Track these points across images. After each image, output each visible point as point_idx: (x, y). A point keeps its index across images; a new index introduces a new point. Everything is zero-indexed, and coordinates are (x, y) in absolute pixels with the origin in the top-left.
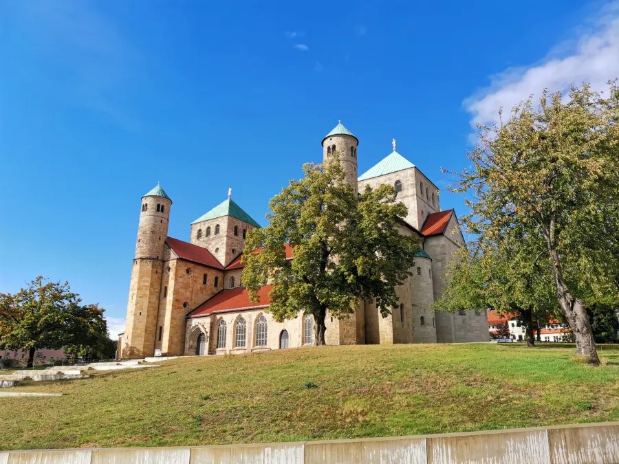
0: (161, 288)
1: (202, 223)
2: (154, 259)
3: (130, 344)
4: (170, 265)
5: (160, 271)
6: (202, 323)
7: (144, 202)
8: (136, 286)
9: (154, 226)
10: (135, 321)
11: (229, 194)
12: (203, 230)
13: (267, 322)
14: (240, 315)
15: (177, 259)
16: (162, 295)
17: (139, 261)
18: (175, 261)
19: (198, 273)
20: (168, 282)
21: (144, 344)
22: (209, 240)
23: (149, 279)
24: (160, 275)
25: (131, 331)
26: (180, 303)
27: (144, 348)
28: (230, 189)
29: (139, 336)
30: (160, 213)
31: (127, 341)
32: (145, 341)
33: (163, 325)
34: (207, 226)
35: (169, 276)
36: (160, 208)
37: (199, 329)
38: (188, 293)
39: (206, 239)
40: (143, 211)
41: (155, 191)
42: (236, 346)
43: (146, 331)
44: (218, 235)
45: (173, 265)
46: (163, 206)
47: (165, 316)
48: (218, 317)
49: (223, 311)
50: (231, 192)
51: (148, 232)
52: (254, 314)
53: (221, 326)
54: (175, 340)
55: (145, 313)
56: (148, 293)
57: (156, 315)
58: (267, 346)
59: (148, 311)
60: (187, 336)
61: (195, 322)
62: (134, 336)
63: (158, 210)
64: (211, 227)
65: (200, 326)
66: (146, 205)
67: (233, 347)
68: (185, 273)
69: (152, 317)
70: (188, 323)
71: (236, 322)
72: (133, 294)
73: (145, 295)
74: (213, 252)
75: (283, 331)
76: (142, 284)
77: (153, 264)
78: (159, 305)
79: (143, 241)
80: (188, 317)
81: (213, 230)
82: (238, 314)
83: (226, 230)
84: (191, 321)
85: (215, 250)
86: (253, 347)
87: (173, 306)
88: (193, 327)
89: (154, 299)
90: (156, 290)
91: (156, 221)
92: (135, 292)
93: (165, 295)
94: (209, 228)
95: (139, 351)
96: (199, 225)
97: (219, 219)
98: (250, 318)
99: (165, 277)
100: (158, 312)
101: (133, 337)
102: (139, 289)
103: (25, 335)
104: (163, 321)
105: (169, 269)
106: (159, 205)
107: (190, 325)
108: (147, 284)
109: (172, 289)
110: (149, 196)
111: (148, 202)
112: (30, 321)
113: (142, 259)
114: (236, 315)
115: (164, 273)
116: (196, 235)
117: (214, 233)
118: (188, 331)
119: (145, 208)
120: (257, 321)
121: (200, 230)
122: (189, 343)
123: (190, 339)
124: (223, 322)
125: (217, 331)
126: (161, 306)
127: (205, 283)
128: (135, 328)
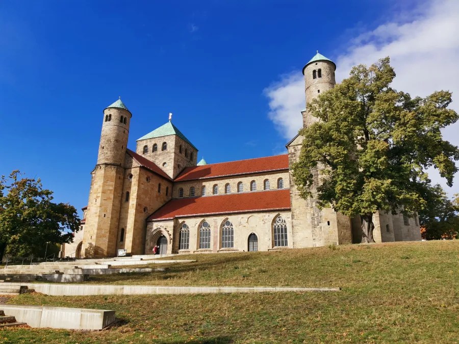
0: (123, 193)
1: (149, 140)
2: (117, 165)
3: (94, 244)
4: (132, 172)
5: (122, 177)
6: (165, 226)
7: (107, 112)
8: (100, 190)
9: (118, 135)
10: (99, 223)
11: (170, 118)
12: (149, 147)
13: (234, 227)
14: (204, 220)
15: (140, 167)
16: (124, 199)
17: (103, 167)
18: (138, 169)
19: (155, 181)
20: (130, 188)
21: (108, 245)
22: (156, 155)
23: (114, 183)
24: (122, 181)
25: (96, 231)
26: (141, 208)
27: (108, 247)
28: (171, 114)
29: (104, 236)
30: (123, 124)
31: (90, 241)
32: (109, 242)
33: (126, 227)
34: (153, 142)
35: (131, 182)
36: (122, 120)
37: (161, 231)
38: (147, 199)
39: (152, 154)
40: (106, 121)
41: (118, 104)
42: (200, 248)
43: (110, 232)
44: (165, 151)
45: (136, 172)
46: (125, 119)
47: (127, 218)
48: (180, 221)
49: (186, 216)
50: (172, 116)
51: (113, 140)
52: (220, 220)
53: (183, 229)
54: (137, 241)
55: (109, 215)
56: (112, 196)
57: (118, 218)
58: (234, 248)
59: (112, 214)
60: (148, 238)
61: (156, 226)
62: (99, 236)
63: (121, 121)
64: (158, 144)
65: (162, 229)
66: (110, 115)
67: (197, 249)
68: (146, 181)
69: (115, 219)
70: (149, 226)
71: (200, 226)
72: (98, 197)
73: (110, 198)
74: (160, 166)
75: (251, 235)
76: (106, 188)
77: (117, 170)
78: (121, 208)
79: (107, 149)
80: (148, 221)
81: (160, 146)
82: (202, 219)
83: (174, 147)
84: (152, 225)
85: (162, 164)
86: (220, 248)
87: (136, 209)
88: (155, 230)
89: (117, 202)
90: (119, 195)
91: (119, 131)
92: (100, 195)
93: (127, 199)
94: (155, 145)
95: (102, 250)
96: (145, 142)
97: (166, 138)
98: (216, 223)
99: (127, 184)
100: (120, 215)
101: (97, 237)
102: (103, 192)
103: (7, 228)
104: (125, 223)
105: (131, 176)
106: (122, 117)
107: (152, 228)
108: (112, 188)
109: (135, 194)
110: (112, 108)
111: (112, 113)
112: (12, 214)
113: (106, 164)
114: (201, 219)
115: (126, 180)
116: (142, 150)
117: (161, 149)
118: (149, 234)
119: (109, 118)
120: (222, 225)
121: (146, 146)
122: (149, 244)
123: (150, 240)
124: (185, 226)
125: (179, 234)
126: (122, 210)
127: (159, 191)
128: (99, 229)
